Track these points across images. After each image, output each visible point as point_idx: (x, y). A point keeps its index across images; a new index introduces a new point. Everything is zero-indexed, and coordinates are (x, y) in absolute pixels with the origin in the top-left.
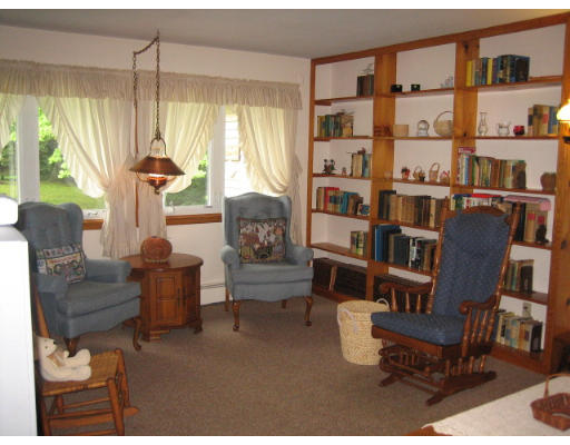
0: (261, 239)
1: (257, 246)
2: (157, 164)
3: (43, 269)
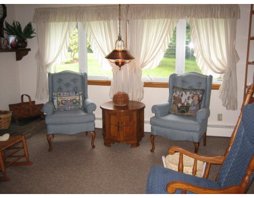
0: (183, 102)
1: (179, 105)
2: (120, 54)
3: (55, 101)
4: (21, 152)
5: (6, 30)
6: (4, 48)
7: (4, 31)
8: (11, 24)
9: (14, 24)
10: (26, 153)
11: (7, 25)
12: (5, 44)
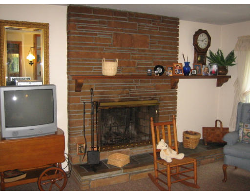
3: (241, 132)
4: (191, 174)
5: (209, 58)
6: (203, 75)
7: (207, 59)
8: (215, 52)
9: (218, 52)
10: (195, 177)
11: (211, 53)
12: (205, 71)
